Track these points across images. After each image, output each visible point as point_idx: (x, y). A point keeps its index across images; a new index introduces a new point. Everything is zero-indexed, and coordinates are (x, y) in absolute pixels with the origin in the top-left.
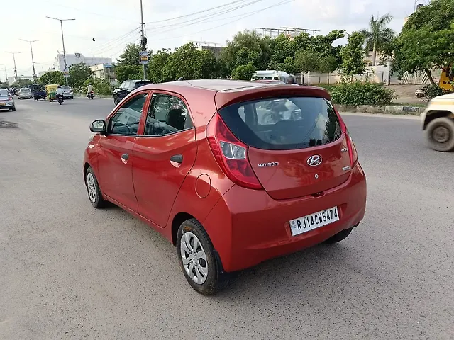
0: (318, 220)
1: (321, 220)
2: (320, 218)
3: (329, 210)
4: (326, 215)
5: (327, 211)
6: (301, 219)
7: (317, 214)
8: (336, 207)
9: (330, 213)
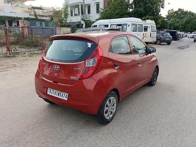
0: (57, 94)
1: (59, 95)
2: (59, 94)
3: (64, 93)
4: (62, 94)
5: (63, 93)
6: (52, 90)
7: (58, 91)
8: (67, 94)
9: (64, 95)
